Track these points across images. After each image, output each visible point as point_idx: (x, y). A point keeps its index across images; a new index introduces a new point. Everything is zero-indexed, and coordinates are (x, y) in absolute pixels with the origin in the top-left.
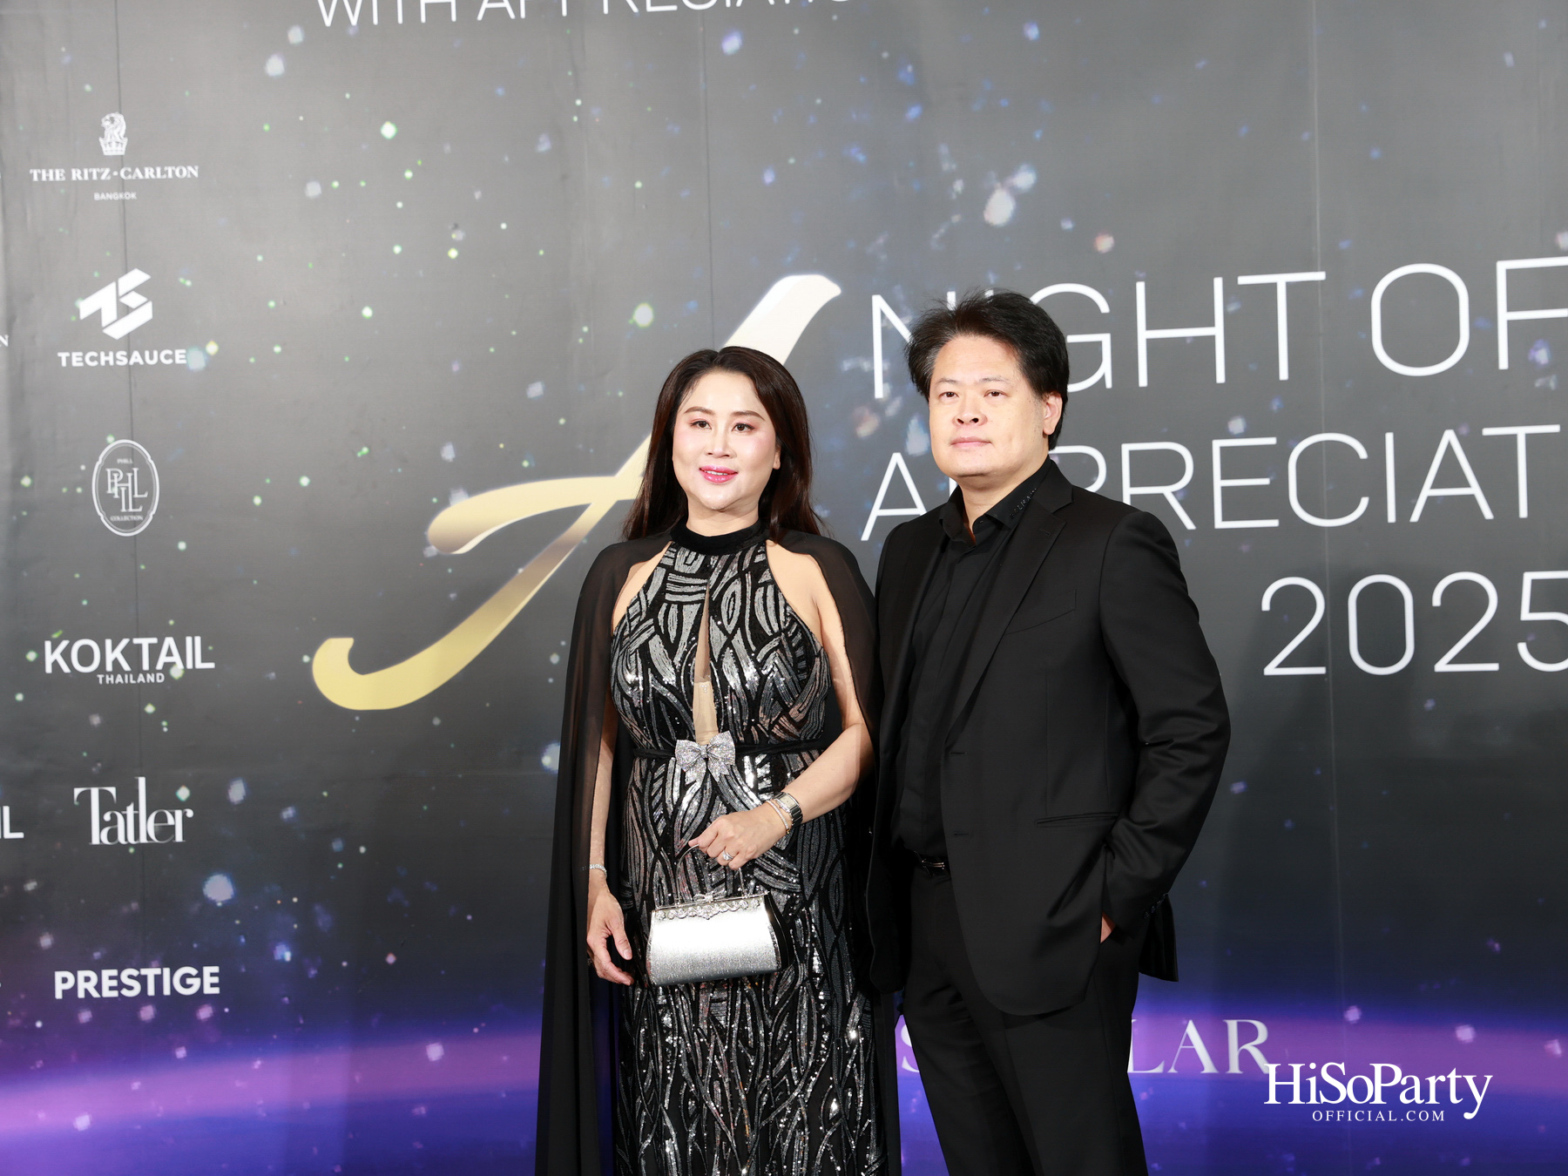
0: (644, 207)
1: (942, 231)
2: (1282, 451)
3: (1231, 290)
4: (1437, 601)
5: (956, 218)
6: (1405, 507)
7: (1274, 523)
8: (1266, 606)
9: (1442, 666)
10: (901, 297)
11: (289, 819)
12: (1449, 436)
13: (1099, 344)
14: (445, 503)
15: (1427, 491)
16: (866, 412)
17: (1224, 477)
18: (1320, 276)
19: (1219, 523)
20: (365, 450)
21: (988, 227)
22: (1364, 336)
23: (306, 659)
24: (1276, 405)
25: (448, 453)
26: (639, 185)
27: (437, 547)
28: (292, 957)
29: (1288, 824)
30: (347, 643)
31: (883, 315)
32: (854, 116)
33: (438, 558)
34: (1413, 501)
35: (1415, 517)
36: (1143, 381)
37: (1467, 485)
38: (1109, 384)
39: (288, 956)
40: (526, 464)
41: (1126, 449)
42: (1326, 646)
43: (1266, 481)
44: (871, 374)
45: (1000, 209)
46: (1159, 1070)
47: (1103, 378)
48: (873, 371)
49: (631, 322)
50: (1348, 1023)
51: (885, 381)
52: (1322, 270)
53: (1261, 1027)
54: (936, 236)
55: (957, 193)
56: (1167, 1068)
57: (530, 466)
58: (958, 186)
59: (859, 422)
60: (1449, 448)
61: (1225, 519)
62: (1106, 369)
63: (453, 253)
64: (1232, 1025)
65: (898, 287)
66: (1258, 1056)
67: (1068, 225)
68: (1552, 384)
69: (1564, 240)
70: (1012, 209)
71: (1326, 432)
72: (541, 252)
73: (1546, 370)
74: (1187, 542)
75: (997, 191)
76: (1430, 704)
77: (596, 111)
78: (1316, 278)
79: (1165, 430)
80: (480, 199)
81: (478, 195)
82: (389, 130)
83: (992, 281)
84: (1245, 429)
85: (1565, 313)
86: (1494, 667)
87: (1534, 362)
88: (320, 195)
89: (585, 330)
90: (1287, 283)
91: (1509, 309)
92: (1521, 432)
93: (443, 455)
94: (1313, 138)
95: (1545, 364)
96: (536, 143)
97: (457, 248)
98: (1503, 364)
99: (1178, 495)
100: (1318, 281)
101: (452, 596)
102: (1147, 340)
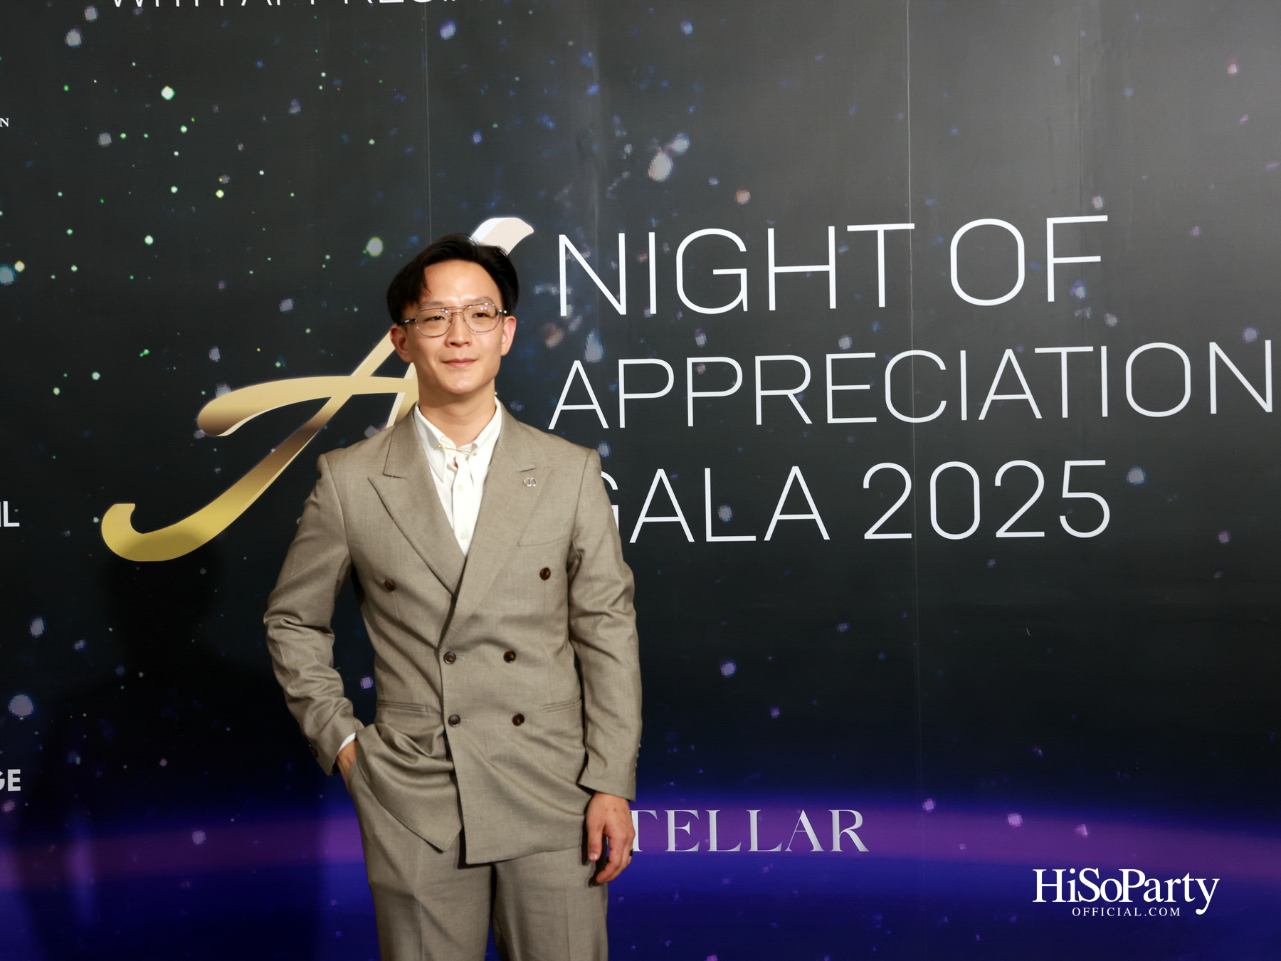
1: (615, 184)
2: (881, 363)
3: (842, 236)
4: (998, 483)
5: (626, 175)
6: (974, 408)
7: (874, 420)
8: (866, 485)
9: (1001, 533)
10: (580, 236)
11: (80, 649)
12: (1009, 353)
13: (739, 276)
14: (212, 396)
15: (991, 397)
16: (554, 328)
17: (834, 384)
18: (911, 226)
19: (831, 420)
20: (146, 352)
21: (652, 181)
22: (944, 274)
23: (96, 520)
24: (875, 327)
25: (215, 355)
26: (372, 142)
27: (205, 430)
28: (81, 762)
29: (881, 656)
30: (131, 507)
31: (566, 248)
32: (546, 91)
33: (205, 439)
34: (981, 404)
35: (982, 417)
36: (772, 307)
37: (1024, 393)
38: (745, 309)
39: (78, 761)
40: (278, 365)
41: (758, 359)
42: (913, 516)
43: (867, 387)
44: (557, 298)
45: (661, 168)
46: (778, 849)
47: (741, 302)
48: (559, 295)
49: (365, 252)
50: (925, 812)
51: (568, 303)
52: (912, 223)
53: (858, 817)
54: (611, 188)
55: (627, 154)
56: (784, 848)
57: (282, 366)
58: (628, 149)
59: (548, 335)
60: (1009, 360)
61: (835, 416)
62: (743, 296)
64: (836, 814)
65: (579, 229)
66: (855, 838)
67: (714, 182)
68: (1088, 315)
69: (1098, 202)
70: (670, 168)
71: (914, 349)
72: (292, 195)
73: (1083, 304)
74: (805, 434)
75: (658, 154)
76: (992, 563)
77: (337, 82)
78: (907, 228)
79: (789, 345)
80: (242, 151)
81: (240, 147)
82: (168, 93)
83: (654, 226)
84: (851, 345)
85: (1097, 259)
86: (1041, 534)
87: (1075, 297)
88: (110, 144)
89: (328, 257)
90: (885, 231)
91: (1056, 256)
92: (1064, 351)
93: (210, 357)
94: (906, 119)
95: (1083, 299)
96: (289, 106)
97: (223, 190)
98: (1051, 298)
99: (799, 397)
100: (909, 230)
101: (217, 470)
102: (776, 274)
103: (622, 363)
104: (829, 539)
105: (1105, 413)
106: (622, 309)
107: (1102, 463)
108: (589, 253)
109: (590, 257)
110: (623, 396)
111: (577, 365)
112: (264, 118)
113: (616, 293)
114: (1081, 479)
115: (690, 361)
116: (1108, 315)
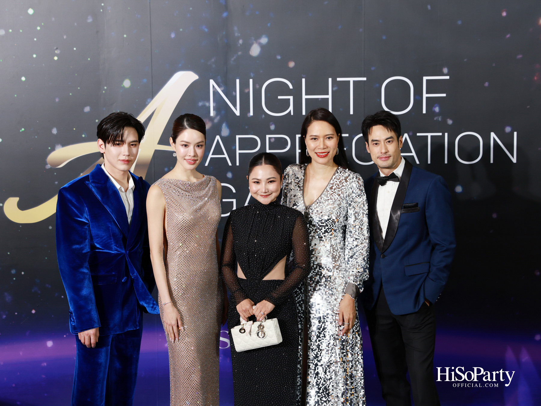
0: (127, 44)
1: (235, 57)
2: (351, 139)
3: (334, 82)
5: (240, 53)
10: (220, 80)
12: (406, 135)
13: (289, 99)
14: (53, 149)
16: (208, 120)
18: (364, 79)
20: (23, 129)
21: (251, 57)
22: (379, 100)
24: (349, 123)
25: (55, 131)
26: (125, 36)
27: (50, 165)
30: (16, 199)
31: (213, 86)
32: (204, 15)
33: (51, 168)
36: (304, 113)
37: (411, 152)
38: (292, 114)
40: (83, 136)
41: (298, 136)
44: (209, 107)
45: (255, 50)
47: (290, 110)
48: (210, 106)
49: (122, 86)
51: (214, 110)
52: (365, 77)
54: (233, 59)
55: (240, 44)
57: (85, 136)
58: (241, 42)
60: (406, 139)
62: (291, 108)
65: (219, 77)
67: (279, 57)
68: (440, 119)
69: (445, 70)
70: (259, 51)
72: (89, 59)
73: (438, 114)
75: (254, 44)
77: (109, 8)
80: (66, 38)
82: (31, 11)
83: (252, 76)
85: (444, 95)
87: (434, 112)
88: (4, 34)
89: (105, 88)
90: (353, 81)
91: (427, 93)
92: (429, 135)
93: (52, 132)
94: (363, 31)
95: (438, 112)
96: (87, 19)
97: (57, 56)
98: (424, 112)
100: (364, 81)
101: (56, 183)
102: (306, 99)
103: (238, 137)
106: (237, 113)
108: (223, 88)
109: (223, 90)
110: (238, 152)
111: (218, 137)
112: (76, 24)
113: (235, 106)
115: (268, 136)
116: (448, 120)
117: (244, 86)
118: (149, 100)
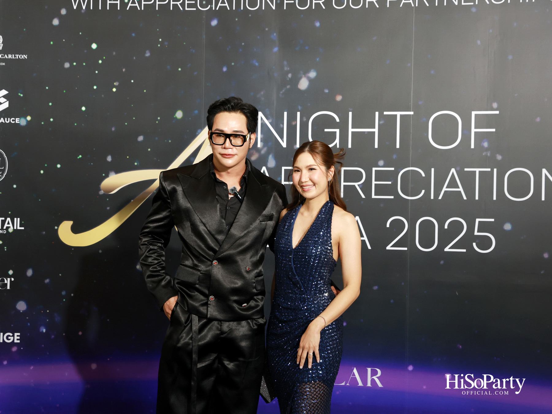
1: (284, 91)
2: (396, 173)
3: (381, 116)
4: (446, 227)
5: (288, 87)
6: (437, 194)
7: (392, 197)
8: (388, 226)
9: (447, 249)
10: (268, 112)
11: (47, 283)
12: (453, 170)
13: (336, 132)
14: (107, 176)
15: (445, 189)
16: (255, 152)
17: (376, 181)
18: (412, 113)
19: (373, 196)
20: (80, 156)
21: (300, 90)
22: (426, 134)
23: (56, 228)
24: (394, 157)
25: (109, 159)
26: (180, 69)
27: (104, 191)
28: (46, 331)
29: (392, 301)
30: (71, 223)
31: (262, 118)
32: (255, 50)
33: (104, 195)
34: (440, 192)
35: (440, 198)
36: (350, 146)
37: (459, 188)
38: (338, 147)
39: (44, 331)
40: (136, 164)
41: (343, 169)
42: (408, 240)
43: (390, 183)
45: (304, 84)
47: (336, 144)
49: (175, 116)
50: (409, 371)
51: (261, 142)
52: (412, 111)
53: (379, 371)
54: (281, 92)
55: (289, 78)
58: (290, 76)
59: (252, 155)
60: (453, 173)
61: (375, 195)
62: (337, 141)
63: (114, 90)
64: (369, 370)
65: (267, 109)
67: (327, 91)
68: (489, 154)
69: (495, 105)
70: (308, 84)
71: (411, 167)
72: (145, 91)
73: (487, 150)
74: (362, 202)
75: (303, 78)
76: (442, 262)
77: (166, 43)
78: (410, 114)
79: (357, 163)
80: (125, 71)
81: (124, 70)
82: (94, 46)
84: (384, 164)
85: (494, 130)
86: (464, 251)
87: (483, 146)
88: (69, 67)
89: (159, 118)
90: (400, 115)
91: (475, 128)
92: (477, 170)
93: (107, 159)
94: (412, 66)
95: (487, 147)
96: (145, 53)
97: (116, 88)
98: (473, 146)
99: (360, 186)
100: (411, 115)
101: (108, 208)
102: (352, 132)
103: (283, 168)
104: (371, 249)
105: (495, 198)
106: (284, 145)
107: (493, 220)
108: (271, 120)
109: (271, 122)
111: (264, 168)
112: (135, 58)
113: (282, 138)
114: (483, 227)
116: (498, 155)
117: (292, 118)
118: (199, 131)
